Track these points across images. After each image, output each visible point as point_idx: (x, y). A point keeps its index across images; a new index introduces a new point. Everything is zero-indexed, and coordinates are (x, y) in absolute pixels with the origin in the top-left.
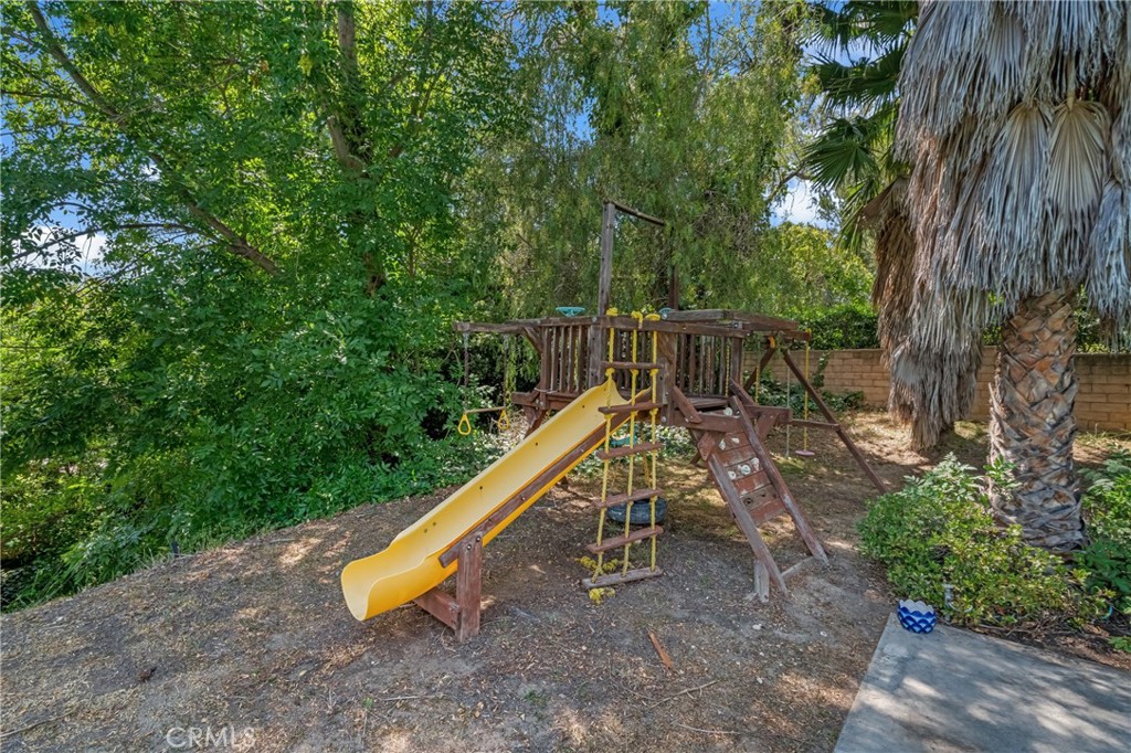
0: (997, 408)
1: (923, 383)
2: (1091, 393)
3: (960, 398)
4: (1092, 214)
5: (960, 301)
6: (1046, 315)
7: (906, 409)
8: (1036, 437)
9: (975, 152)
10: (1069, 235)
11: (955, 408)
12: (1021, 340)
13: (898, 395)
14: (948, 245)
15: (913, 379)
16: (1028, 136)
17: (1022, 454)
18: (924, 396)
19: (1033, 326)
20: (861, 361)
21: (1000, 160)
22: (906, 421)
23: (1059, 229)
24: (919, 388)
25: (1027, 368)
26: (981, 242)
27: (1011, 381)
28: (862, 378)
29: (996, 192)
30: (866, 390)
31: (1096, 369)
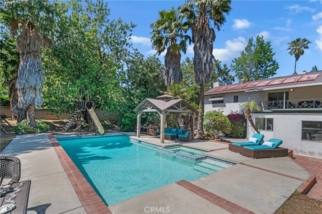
0: (28, 115)
1: (19, 113)
2: (44, 114)
3: (25, 115)
4: (35, 98)
5: (23, 104)
6: (32, 106)
7: (16, 117)
8: (31, 117)
9: (25, 91)
10: (33, 100)
11: (24, 117)
12: (30, 108)
13: (14, 115)
14: (22, 98)
15: (17, 112)
16: (29, 91)
17: (30, 119)
18: (19, 115)
19: (31, 107)
20: (5, 109)
21: (27, 92)
22: (16, 119)
23: (32, 99)
24: (18, 113)
25: (30, 111)
26: (25, 99)
27: (29, 112)
28: (5, 112)
29: (26, 95)
30: (6, 114)
31: (45, 111)
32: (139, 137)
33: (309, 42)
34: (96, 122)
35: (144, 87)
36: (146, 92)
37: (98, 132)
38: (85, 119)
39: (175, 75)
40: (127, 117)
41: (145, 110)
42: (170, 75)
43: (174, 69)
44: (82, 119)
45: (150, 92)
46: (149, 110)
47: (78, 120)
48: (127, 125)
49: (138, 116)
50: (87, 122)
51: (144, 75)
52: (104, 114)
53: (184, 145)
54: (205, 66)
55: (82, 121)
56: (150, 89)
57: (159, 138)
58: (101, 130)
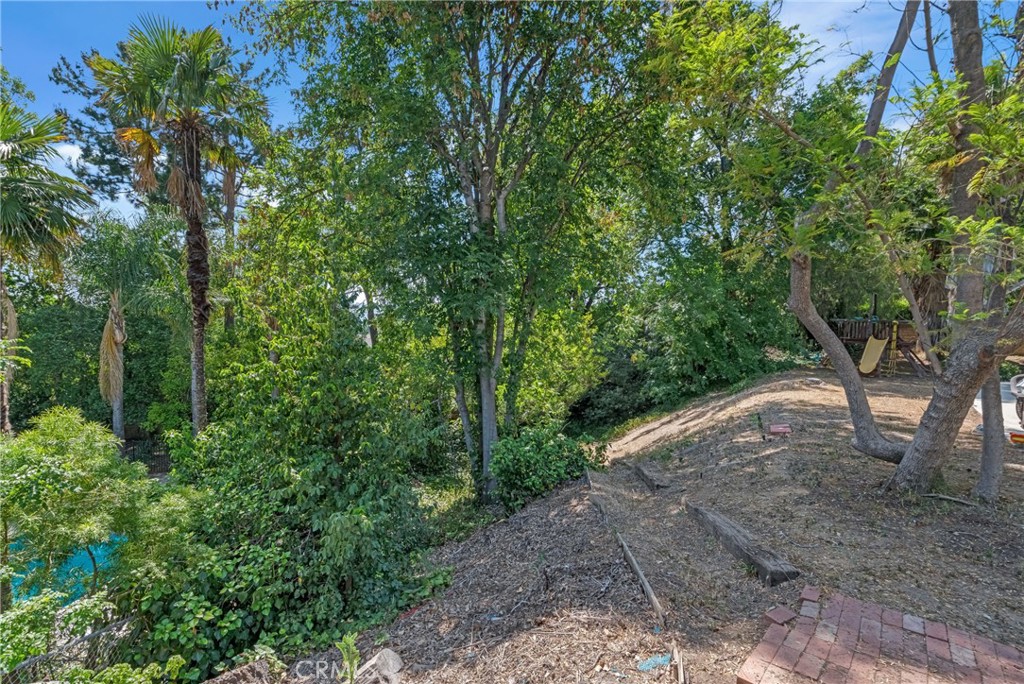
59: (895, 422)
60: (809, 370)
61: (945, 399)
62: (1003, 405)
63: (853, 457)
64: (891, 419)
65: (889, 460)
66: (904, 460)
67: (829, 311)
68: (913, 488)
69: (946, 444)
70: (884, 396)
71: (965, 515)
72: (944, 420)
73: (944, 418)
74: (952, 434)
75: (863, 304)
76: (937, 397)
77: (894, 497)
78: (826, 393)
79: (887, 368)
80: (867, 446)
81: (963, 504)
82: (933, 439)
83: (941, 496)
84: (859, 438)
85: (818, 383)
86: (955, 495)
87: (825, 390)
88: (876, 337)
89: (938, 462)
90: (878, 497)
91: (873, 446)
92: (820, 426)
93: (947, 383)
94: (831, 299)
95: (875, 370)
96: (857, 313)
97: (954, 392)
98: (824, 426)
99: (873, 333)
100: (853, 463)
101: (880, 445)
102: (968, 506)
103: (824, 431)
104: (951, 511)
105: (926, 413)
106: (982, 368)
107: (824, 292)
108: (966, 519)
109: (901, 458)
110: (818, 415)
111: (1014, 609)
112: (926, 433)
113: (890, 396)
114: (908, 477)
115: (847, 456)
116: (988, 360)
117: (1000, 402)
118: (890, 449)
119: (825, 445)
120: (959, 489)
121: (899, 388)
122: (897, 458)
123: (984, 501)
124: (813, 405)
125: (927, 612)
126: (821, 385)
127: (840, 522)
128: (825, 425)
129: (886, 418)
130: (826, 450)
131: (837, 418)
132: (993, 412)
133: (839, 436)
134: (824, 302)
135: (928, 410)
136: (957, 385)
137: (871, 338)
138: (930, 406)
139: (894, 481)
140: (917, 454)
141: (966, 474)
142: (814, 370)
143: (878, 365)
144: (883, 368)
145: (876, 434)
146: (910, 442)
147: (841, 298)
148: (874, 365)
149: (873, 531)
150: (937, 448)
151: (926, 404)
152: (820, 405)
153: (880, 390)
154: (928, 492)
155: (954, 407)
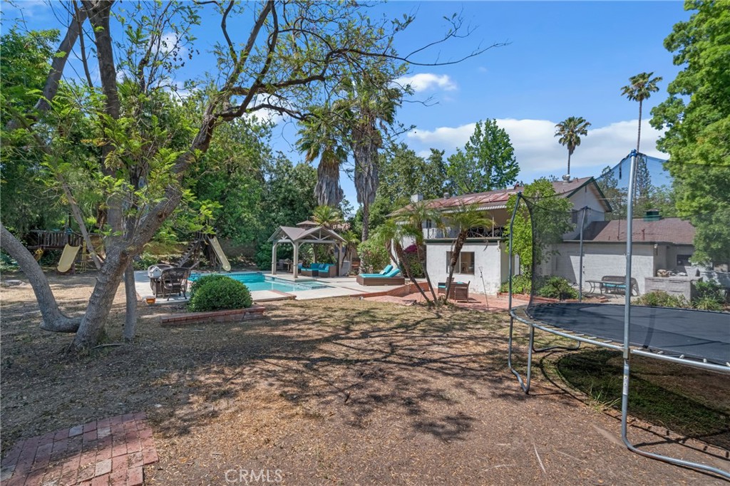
32: (274, 274)
33: (586, 124)
34: (221, 257)
35: (289, 207)
36: (293, 215)
37: (222, 268)
38: (205, 254)
39: (330, 193)
40: (265, 249)
41: (280, 241)
42: (323, 192)
43: (328, 184)
44: (201, 254)
45: (298, 215)
46: (284, 240)
47: (195, 255)
48: (265, 260)
49: (273, 247)
50: (208, 258)
51: (290, 191)
52: (232, 245)
53: (318, 280)
54: (367, 181)
55: (201, 257)
56: (298, 210)
57: (292, 273)
58: (227, 267)
59: (81, 305)
60: (11, 273)
61: (103, 284)
62: (137, 284)
63: (44, 337)
64: (78, 303)
65: (69, 331)
66: (80, 328)
67: (30, 223)
68: (86, 346)
69: (105, 312)
70: (76, 287)
71: (117, 352)
72: (104, 297)
73: (103, 297)
74: (109, 305)
75: (61, 219)
76: (99, 284)
77: (73, 356)
78: (24, 291)
79: (80, 267)
80: (53, 326)
81: (116, 346)
82: (97, 310)
83: (104, 345)
84: (46, 321)
85: (18, 284)
86: (112, 342)
87: (24, 289)
88: (71, 245)
89: (101, 324)
90: (60, 360)
91: (57, 324)
92: (16, 319)
93: (104, 274)
94: (32, 214)
95: (71, 269)
96: (54, 226)
97: (108, 279)
98: (20, 318)
99: (69, 242)
100: (43, 341)
101: (63, 322)
102: (119, 346)
103: (19, 322)
104: (109, 352)
105: (93, 294)
106: (122, 263)
107: (25, 207)
108: (118, 354)
109: (78, 327)
110: (16, 311)
111: (134, 393)
112: (93, 308)
113: (80, 287)
114: (83, 339)
115: (39, 337)
116: (124, 259)
117: (134, 282)
118: (70, 323)
119: (19, 334)
120: (114, 338)
121: (87, 281)
122: (75, 328)
123: (127, 340)
124: (11, 303)
125: (87, 419)
126: (21, 286)
127: (27, 388)
128: (22, 317)
129: (74, 303)
130: (20, 337)
131: (34, 310)
132: (131, 288)
133: (33, 324)
134: (24, 216)
135: (94, 292)
136: (109, 275)
137: (67, 247)
138: (95, 290)
139: (73, 344)
140: (88, 323)
141: (122, 328)
142: (16, 273)
143: (72, 265)
144: (76, 267)
145: (60, 315)
146: (84, 315)
147: (41, 213)
148: (69, 266)
149: (54, 384)
150: (100, 316)
151: (92, 289)
152: (19, 301)
153: (73, 284)
154: (96, 345)
155: (109, 288)
